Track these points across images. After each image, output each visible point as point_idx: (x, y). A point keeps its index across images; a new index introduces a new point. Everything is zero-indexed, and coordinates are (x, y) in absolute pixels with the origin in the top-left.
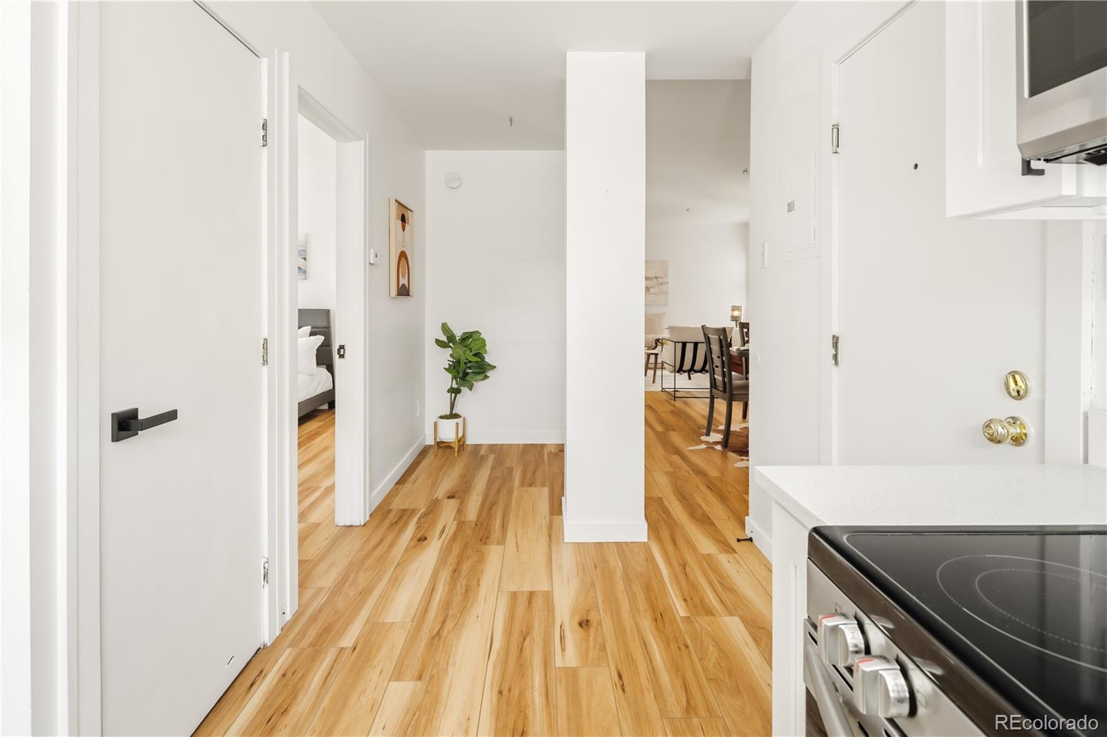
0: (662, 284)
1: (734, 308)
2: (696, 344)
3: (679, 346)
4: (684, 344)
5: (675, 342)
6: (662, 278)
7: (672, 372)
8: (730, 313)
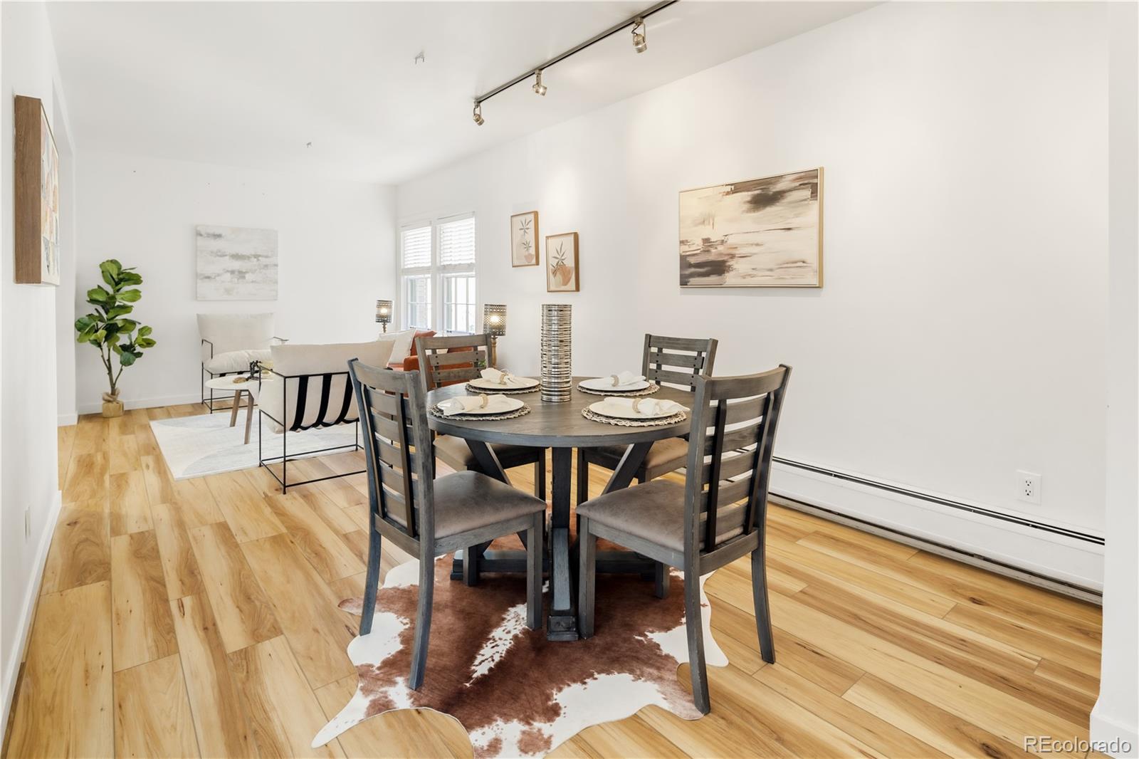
0: (266, 266)
1: (382, 303)
2: (327, 378)
3: (294, 385)
4: (304, 380)
5: (285, 378)
6: (267, 257)
7: (278, 432)
8: (374, 311)
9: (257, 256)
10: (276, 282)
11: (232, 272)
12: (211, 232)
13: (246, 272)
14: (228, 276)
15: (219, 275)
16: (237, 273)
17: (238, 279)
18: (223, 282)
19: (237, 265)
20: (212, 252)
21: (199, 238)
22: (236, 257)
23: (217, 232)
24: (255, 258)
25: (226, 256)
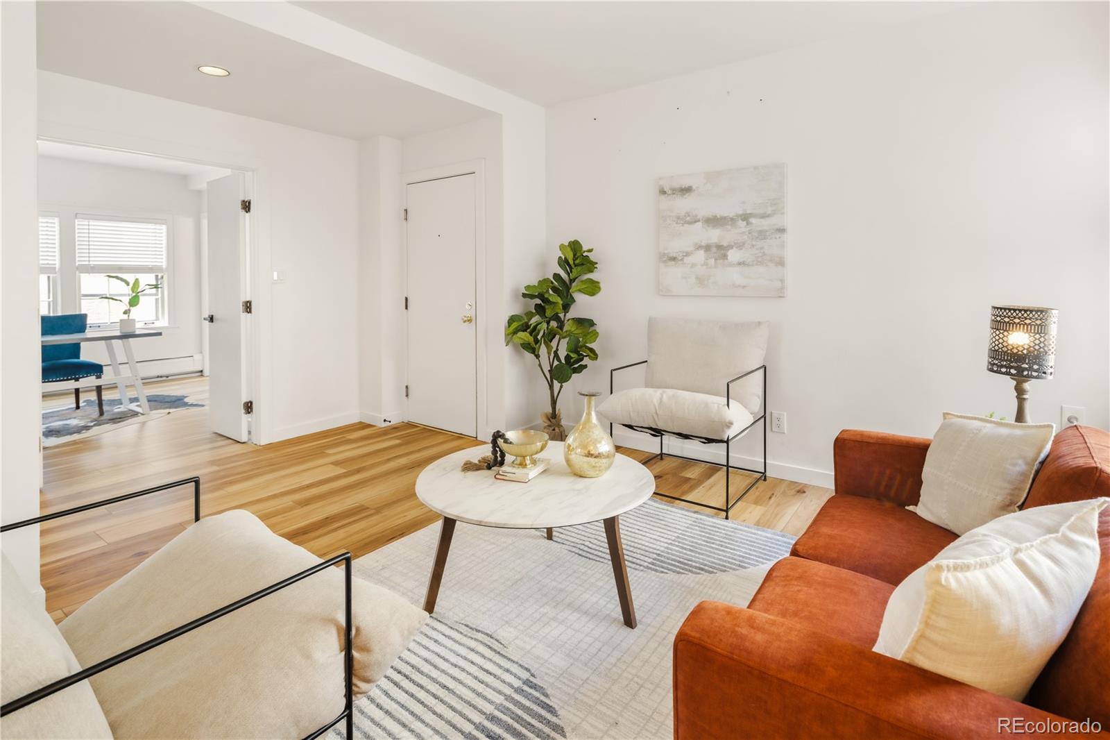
6: (764, 216)
9: (746, 217)
10: (781, 263)
11: (707, 248)
12: (676, 185)
13: (730, 247)
14: (701, 255)
15: (688, 254)
16: (714, 249)
17: (716, 260)
18: (693, 265)
19: (714, 235)
20: (678, 218)
21: (663, 197)
22: (713, 221)
23: (686, 184)
24: (743, 220)
25: (699, 221)
